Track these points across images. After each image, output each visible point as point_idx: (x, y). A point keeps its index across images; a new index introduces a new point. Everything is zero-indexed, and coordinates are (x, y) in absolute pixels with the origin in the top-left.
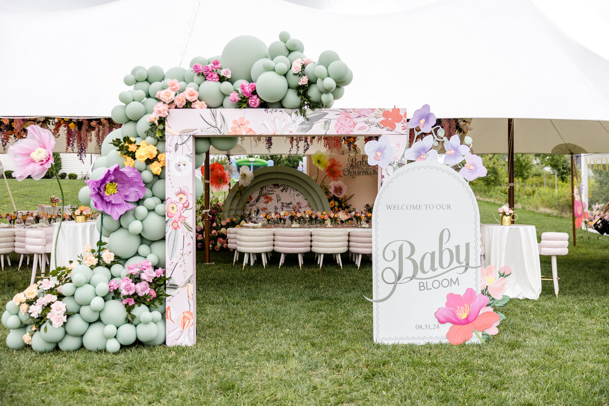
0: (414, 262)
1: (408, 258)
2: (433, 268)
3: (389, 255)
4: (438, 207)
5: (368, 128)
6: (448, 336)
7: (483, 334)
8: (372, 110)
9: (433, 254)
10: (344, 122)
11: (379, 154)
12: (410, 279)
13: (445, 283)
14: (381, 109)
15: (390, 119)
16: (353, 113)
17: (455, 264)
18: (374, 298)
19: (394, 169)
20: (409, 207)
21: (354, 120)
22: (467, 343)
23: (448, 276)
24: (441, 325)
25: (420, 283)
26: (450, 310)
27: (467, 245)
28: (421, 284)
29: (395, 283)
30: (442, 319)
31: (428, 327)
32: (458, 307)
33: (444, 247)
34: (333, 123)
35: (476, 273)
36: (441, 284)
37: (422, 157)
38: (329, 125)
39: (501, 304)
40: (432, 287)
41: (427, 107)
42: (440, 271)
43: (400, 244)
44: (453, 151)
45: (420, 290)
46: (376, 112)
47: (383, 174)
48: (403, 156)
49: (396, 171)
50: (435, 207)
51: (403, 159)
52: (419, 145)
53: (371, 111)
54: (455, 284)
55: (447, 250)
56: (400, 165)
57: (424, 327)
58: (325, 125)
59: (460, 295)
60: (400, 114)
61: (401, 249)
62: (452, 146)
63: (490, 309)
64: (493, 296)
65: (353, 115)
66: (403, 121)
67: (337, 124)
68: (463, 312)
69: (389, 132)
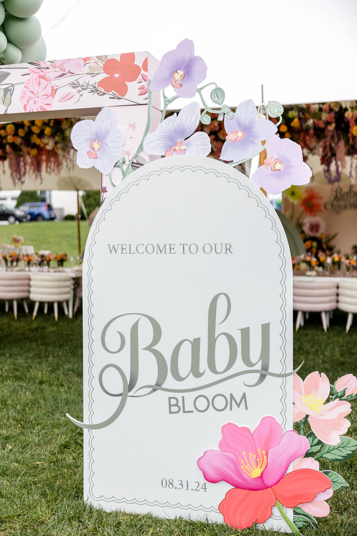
0: (159, 357)
1: (149, 348)
2: (196, 372)
3: (113, 342)
4: (208, 249)
5: (77, 96)
6: (223, 507)
7: (295, 513)
8: (85, 60)
9: (196, 344)
10: (35, 88)
11: (96, 146)
12: (151, 389)
13: (220, 403)
14: (99, 58)
15: (117, 75)
16: (52, 69)
17: (239, 365)
18: (86, 421)
19: (124, 174)
20: (150, 249)
21: (53, 83)
22: (260, 527)
23: (225, 388)
24: (208, 484)
25: (170, 398)
26: (229, 458)
27: (266, 328)
28: (173, 402)
29: (123, 396)
30: (212, 474)
31: (184, 485)
32: (244, 453)
33: (218, 330)
34: (18, 91)
35: (283, 388)
36: (211, 403)
37: (177, 148)
38: (11, 95)
39: (338, 455)
40: (193, 409)
41: (187, 44)
42: (209, 377)
43: (133, 319)
44: (240, 134)
45: (171, 412)
46: (92, 63)
47: (104, 185)
48: (141, 148)
49: (126, 178)
50: (200, 249)
51: (141, 154)
52: (171, 124)
53: (83, 63)
54: (238, 405)
55: (224, 337)
56: (136, 165)
57: (176, 484)
58: (5, 96)
59: (247, 429)
60: (135, 63)
61: (135, 329)
62: (239, 123)
63: (313, 464)
64: (319, 437)
65: (51, 74)
66: (140, 77)
67: (24, 93)
68: (254, 465)
69: (116, 102)
